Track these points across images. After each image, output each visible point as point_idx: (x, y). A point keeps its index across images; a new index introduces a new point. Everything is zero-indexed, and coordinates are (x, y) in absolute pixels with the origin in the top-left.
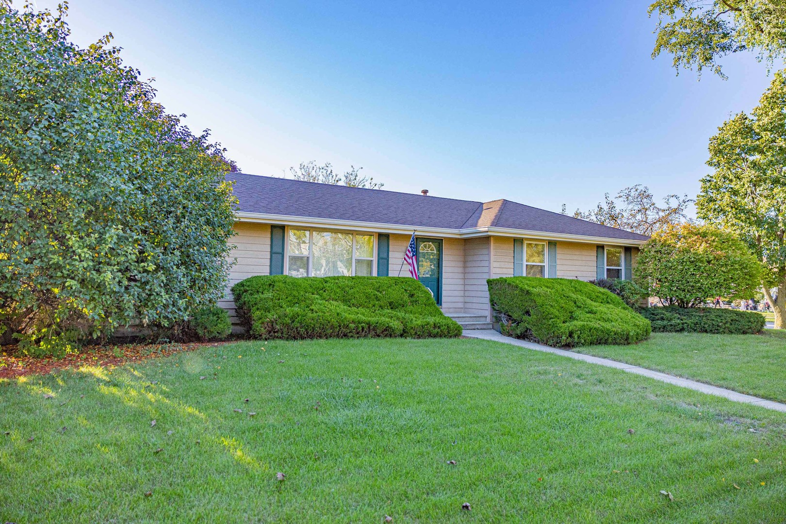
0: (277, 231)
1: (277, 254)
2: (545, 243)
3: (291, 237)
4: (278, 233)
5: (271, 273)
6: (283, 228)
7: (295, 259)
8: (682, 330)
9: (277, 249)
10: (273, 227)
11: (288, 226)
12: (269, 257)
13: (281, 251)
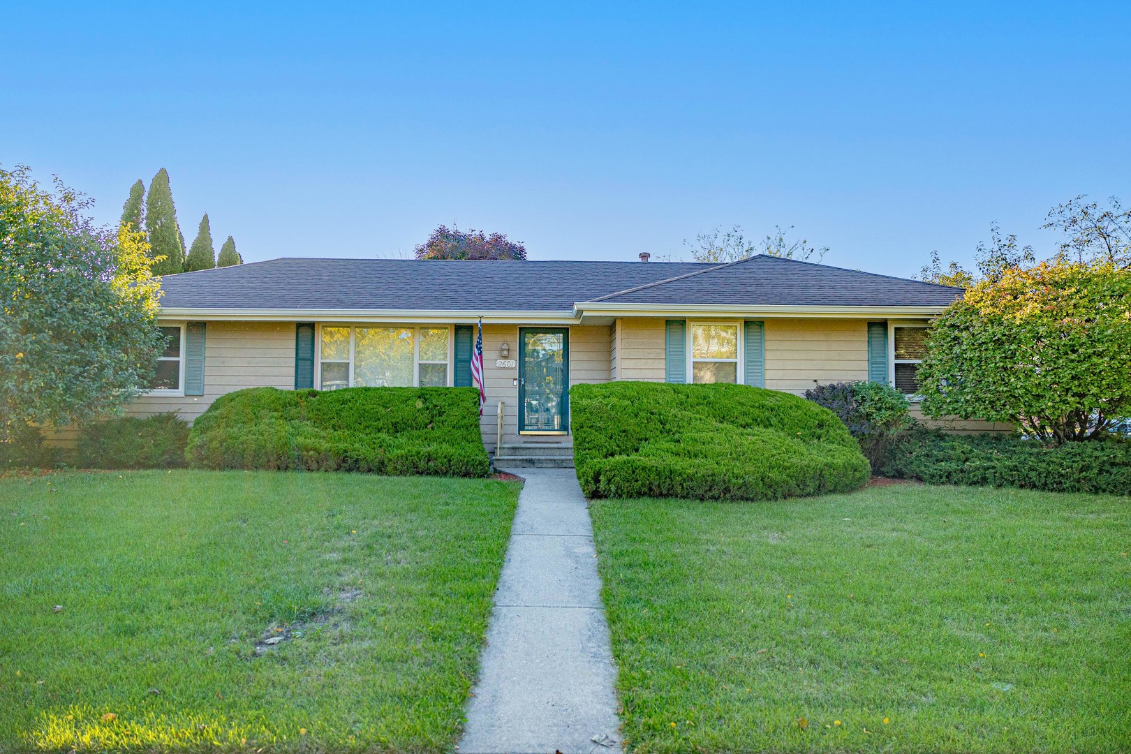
0: (306, 330)
1: (304, 362)
2: (738, 324)
3: (321, 338)
4: (305, 333)
5: (296, 386)
6: (311, 326)
7: (327, 367)
8: (984, 481)
9: (305, 354)
10: (300, 325)
11: (319, 322)
12: (294, 365)
13: (308, 356)
